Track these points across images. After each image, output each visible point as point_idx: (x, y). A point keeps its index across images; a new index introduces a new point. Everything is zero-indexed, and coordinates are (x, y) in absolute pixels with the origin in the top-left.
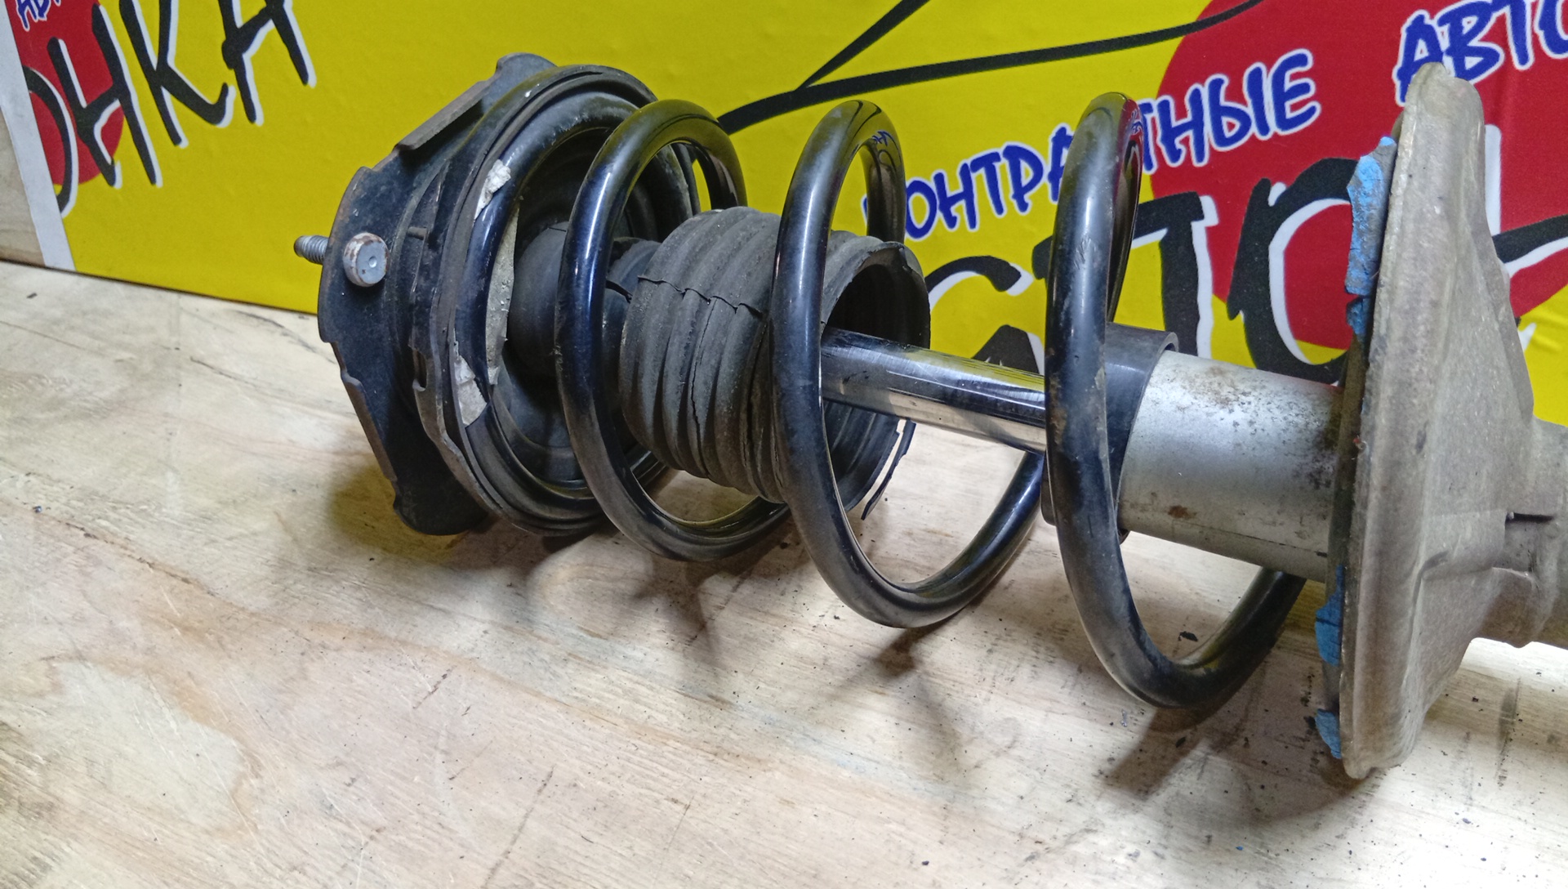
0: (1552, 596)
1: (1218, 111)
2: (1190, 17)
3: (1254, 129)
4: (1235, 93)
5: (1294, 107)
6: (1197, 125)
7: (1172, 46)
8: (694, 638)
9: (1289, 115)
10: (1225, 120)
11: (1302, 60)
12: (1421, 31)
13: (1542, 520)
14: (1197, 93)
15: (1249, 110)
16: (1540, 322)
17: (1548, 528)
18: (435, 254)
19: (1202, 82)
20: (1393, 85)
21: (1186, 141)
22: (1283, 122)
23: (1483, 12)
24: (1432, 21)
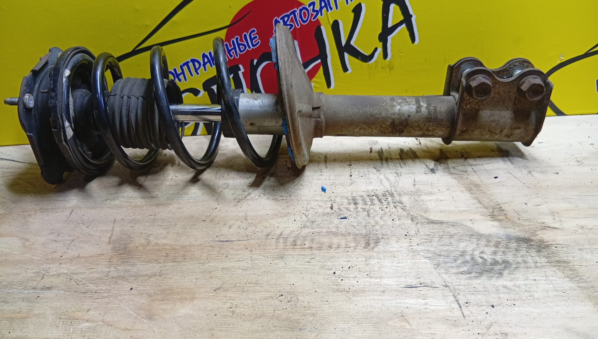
0: (324, 122)
1: (239, 45)
2: (228, 23)
3: (247, 48)
4: (241, 40)
5: (255, 42)
6: (235, 48)
7: (226, 30)
8: (140, 189)
9: (254, 44)
10: (241, 46)
11: (254, 31)
12: (277, 22)
13: (319, 108)
14: (233, 41)
15: (246, 44)
16: (315, 82)
17: (320, 109)
18: (55, 93)
19: (234, 38)
21: (233, 53)
22: (253, 45)
23: (288, 16)
24: (279, 19)
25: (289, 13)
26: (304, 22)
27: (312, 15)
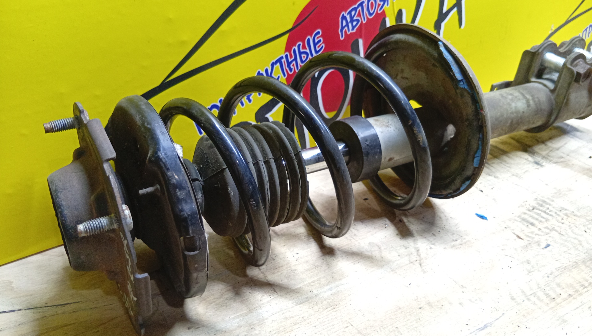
1: (300, 53)
2: (290, 27)
3: (310, 57)
4: (304, 47)
5: (319, 47)
6: (296, 59)
7: (286, 37)
9: (318, 49)
10: (303, 55)
11: (318, 33)
12: (344, 18)
14: (294, 50)
15: (308, 51)
19: (295, 45)
20: (339, 34)
21: (293, 65)
22: (316, 52)
23: (355, 9)
24: (345, 15)
25: (356, 6)
26: (371, 14)
27: (379, 5)
